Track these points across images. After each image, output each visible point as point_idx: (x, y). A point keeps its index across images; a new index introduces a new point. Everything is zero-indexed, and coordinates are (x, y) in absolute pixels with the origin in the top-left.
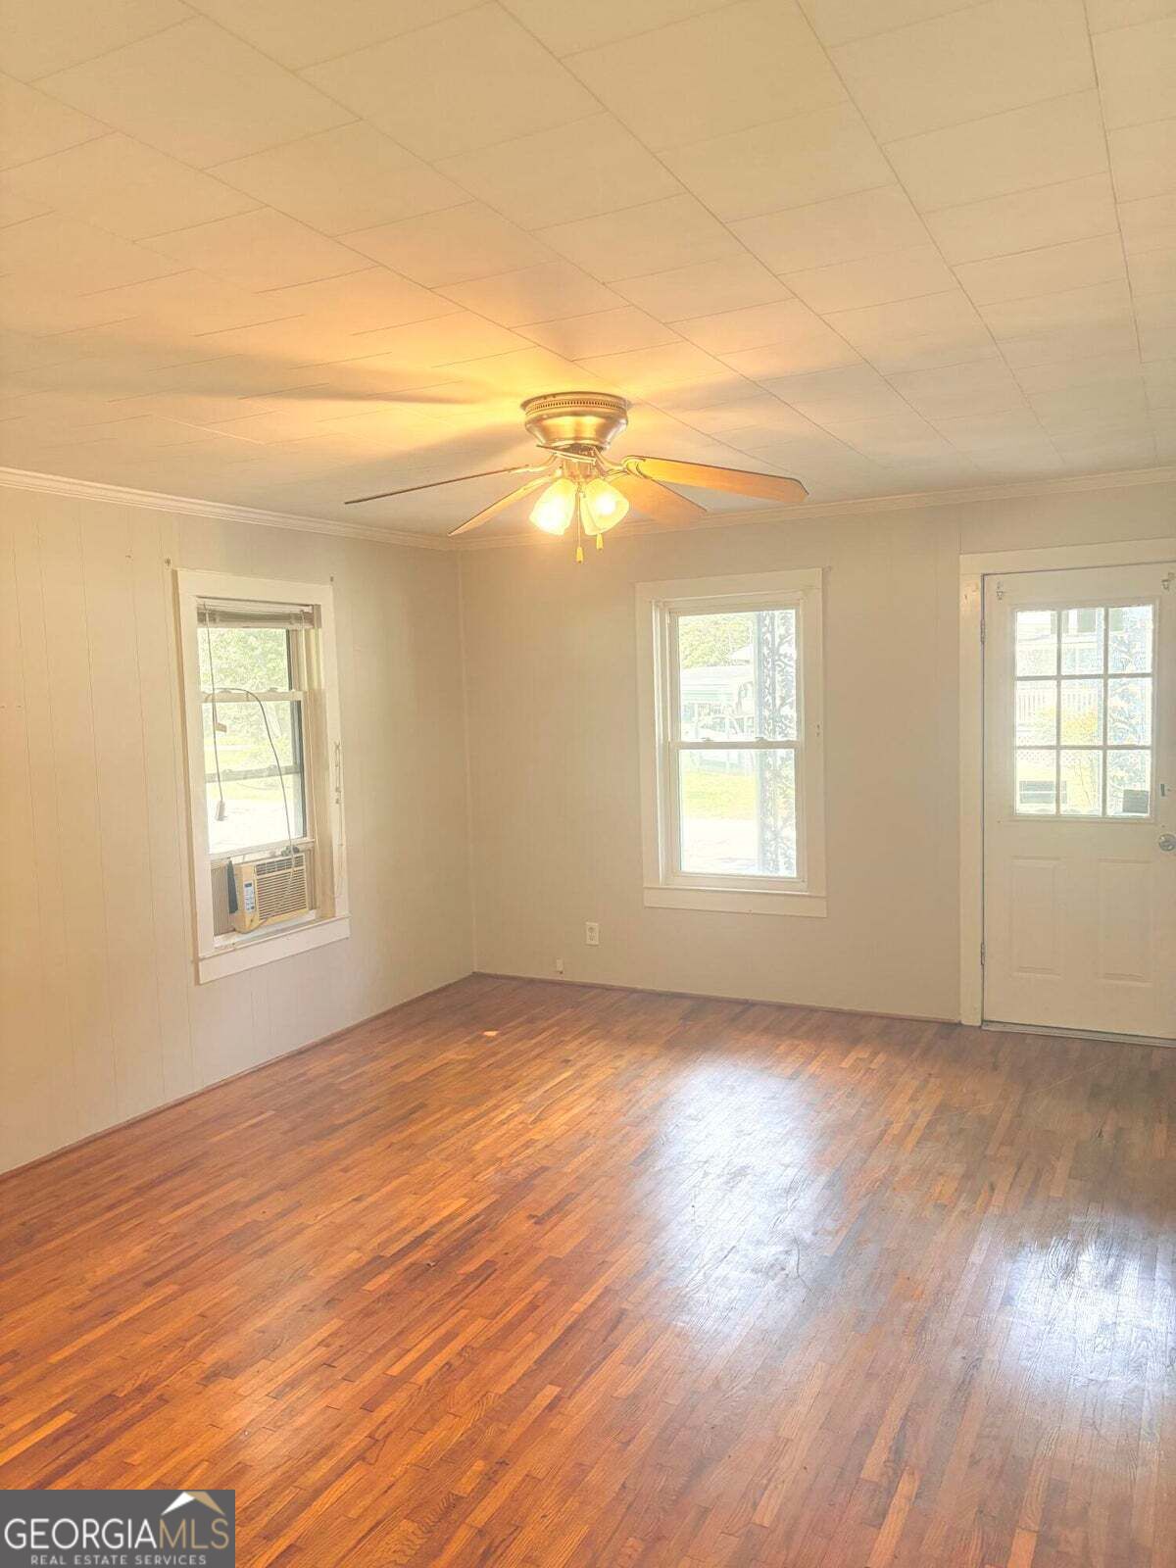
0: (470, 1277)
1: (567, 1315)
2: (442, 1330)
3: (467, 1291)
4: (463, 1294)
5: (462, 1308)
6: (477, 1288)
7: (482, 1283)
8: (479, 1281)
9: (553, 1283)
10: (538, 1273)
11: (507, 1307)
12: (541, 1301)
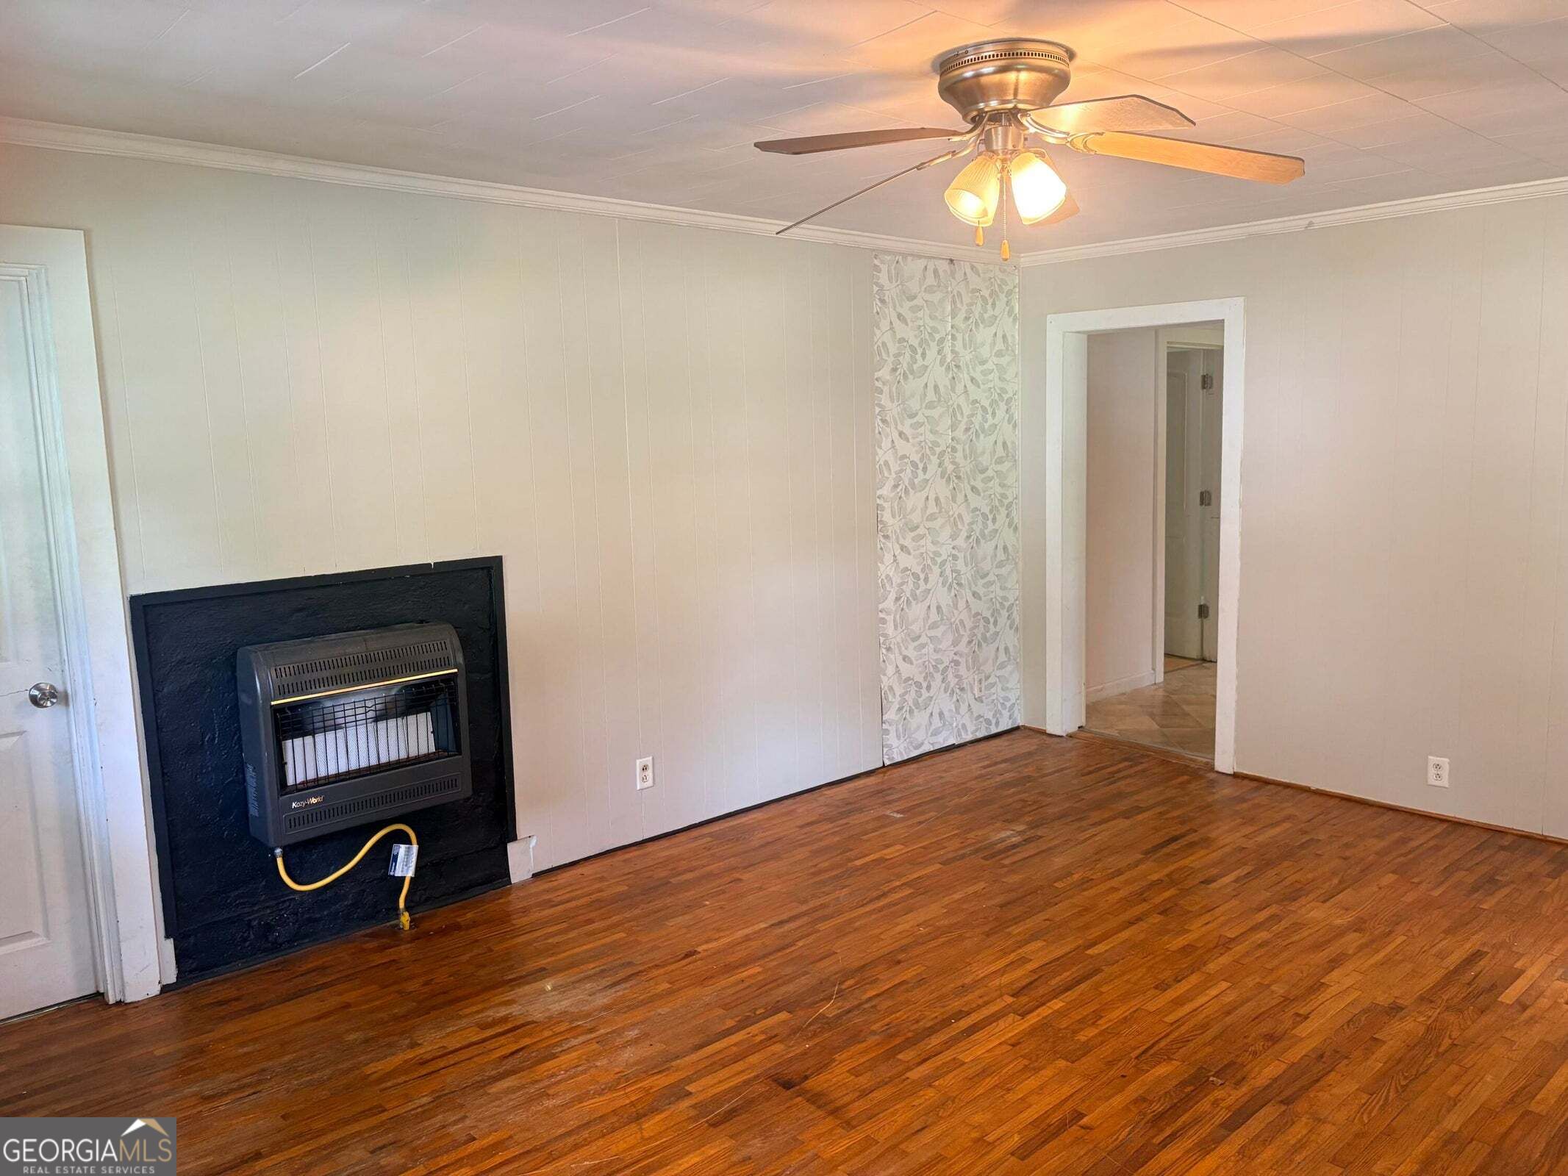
0: (1167, 1056)
1: (1068, 1000)
2: (1188, 1008)
3: (1168, 1039)
4: (1172, 1037)
5: (1172, 1024)
6: (1157, 1042)
7: (1153, 1045)
8: (1156, 1048)
9: (1075, 1032)
10: (1087, 1049)
11: (1126, 1017)
12: (1090, 1017)
